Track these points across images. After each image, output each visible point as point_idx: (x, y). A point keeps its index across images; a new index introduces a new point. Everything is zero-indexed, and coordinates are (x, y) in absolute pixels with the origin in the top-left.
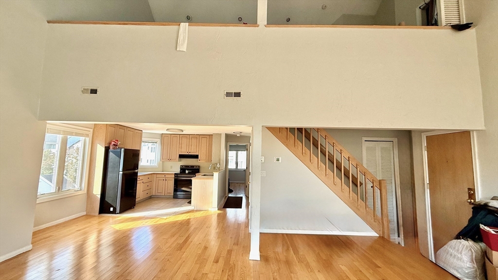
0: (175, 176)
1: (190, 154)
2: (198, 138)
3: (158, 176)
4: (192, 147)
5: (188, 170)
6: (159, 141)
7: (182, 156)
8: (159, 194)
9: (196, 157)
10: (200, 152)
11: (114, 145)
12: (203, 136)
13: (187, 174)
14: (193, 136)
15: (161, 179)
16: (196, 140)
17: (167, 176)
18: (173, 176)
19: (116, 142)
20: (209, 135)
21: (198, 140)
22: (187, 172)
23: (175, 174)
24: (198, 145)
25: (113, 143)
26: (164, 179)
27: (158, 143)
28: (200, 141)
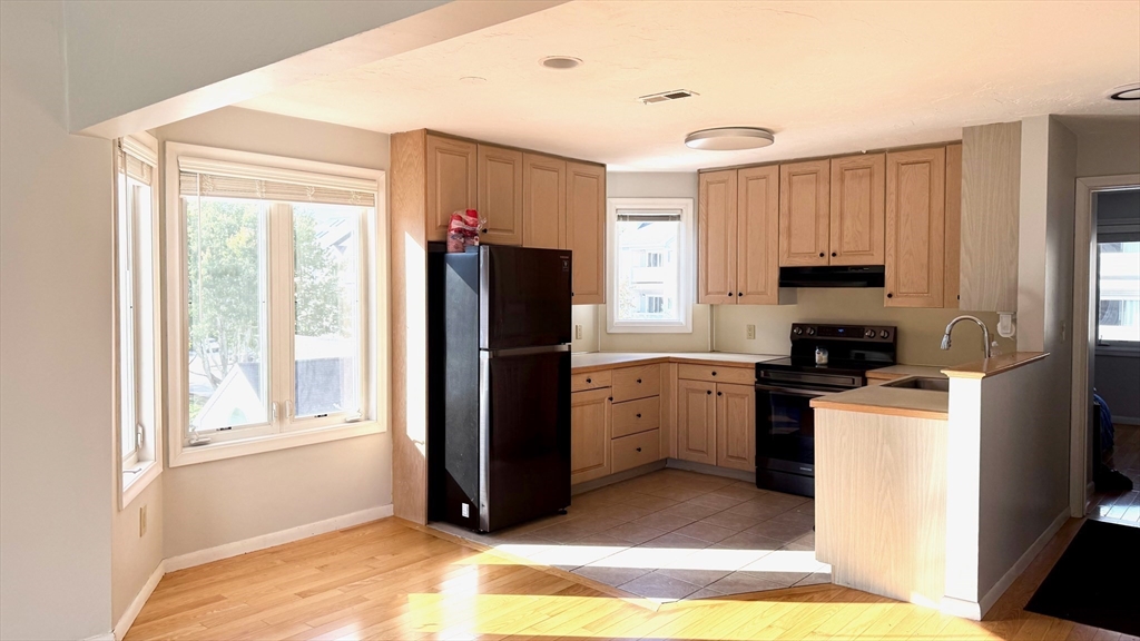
0: (760, 380)
1: (835, 262)
2: (878, 169)
3: (687, 371)
4: (848, 223)
5: (824, 346)
6: (687, 207)
7: (792, 278)
8: (695, 457)
9: (872, 277)
10: (891, 250)
11: (459, 231)
12: (903, 157)
13: (820, 371)
14: (846, 162)
15: (698, 385)
16: (866, 182)
17: (723, 375)
18: (751, 377)
19: (470, 219)
20: (943, 145)
21: (879, 180)
22: (821, 357)
23: (759, 366)
24: (878, 207)
25: (455, 224)
26: (713, 387)
27: (683, 218)
28: (892, 186)
